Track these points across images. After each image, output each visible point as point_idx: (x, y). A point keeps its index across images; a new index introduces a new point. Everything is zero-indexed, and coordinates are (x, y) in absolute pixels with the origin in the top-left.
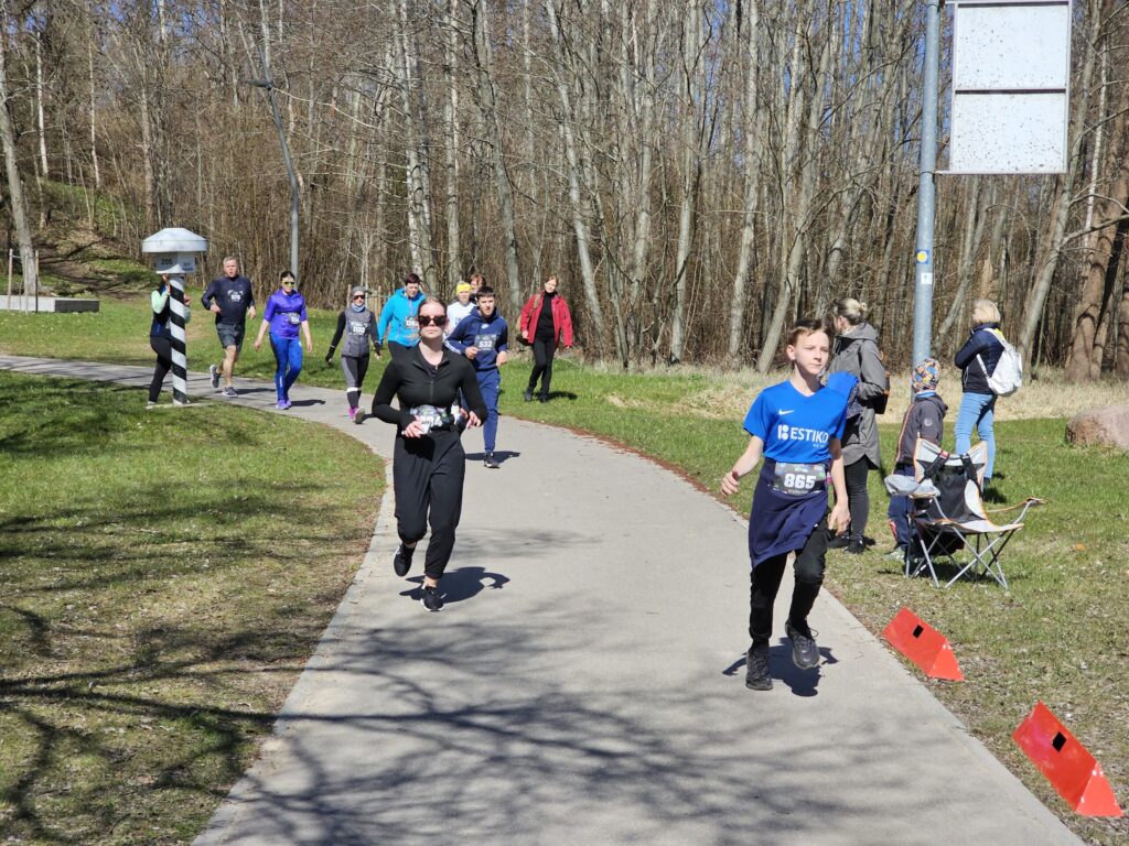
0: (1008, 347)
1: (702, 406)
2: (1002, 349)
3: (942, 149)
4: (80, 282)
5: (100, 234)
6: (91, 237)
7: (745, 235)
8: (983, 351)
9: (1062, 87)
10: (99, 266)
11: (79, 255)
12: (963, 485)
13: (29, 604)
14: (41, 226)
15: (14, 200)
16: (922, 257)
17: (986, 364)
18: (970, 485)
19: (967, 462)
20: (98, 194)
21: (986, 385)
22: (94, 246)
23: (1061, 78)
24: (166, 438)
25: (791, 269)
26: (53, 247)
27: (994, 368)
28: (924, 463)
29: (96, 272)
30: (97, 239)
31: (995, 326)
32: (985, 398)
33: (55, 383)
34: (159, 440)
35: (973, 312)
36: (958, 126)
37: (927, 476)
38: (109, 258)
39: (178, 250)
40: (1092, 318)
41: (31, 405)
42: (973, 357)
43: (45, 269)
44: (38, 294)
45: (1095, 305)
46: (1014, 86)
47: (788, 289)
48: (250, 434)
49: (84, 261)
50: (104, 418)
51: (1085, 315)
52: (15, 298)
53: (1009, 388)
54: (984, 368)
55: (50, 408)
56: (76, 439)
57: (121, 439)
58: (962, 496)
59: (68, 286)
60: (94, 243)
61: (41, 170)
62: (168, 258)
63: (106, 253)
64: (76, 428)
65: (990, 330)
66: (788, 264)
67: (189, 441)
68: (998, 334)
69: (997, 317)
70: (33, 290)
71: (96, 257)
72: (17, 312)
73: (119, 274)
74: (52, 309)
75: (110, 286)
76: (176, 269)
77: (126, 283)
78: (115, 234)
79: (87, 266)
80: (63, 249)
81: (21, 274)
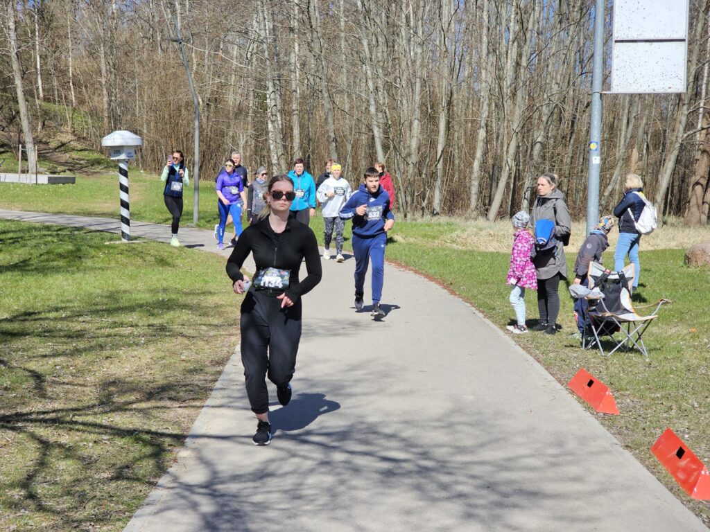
0: (648, 203)
1: (453, 241)
2: (644, 204)
3: (606, 79)
4: (63, 165)
5: (76, 135)
6: (70, 137)
7: (480, 134)
8: (632, 206)
9: (683, 37)
10: (75, 155)
11: (63, 148)
12: (619, 291)
13: (33, 366)
14: (39, 130)
15: (22, 114)
16: (593, 146)
17: (634, 214)
18: (624, 291)
19: (622, 276)
20: (74, 110)
21: (634, 227)
22: (72, 143)
23: (682, 32)
24: (117, 263)
25: (509, 156)
26: (47, 143)
27: (639, 216)
28: (594, 277)
29: (73, 159)
30: (74, 138)
31: (640, 190)
32: (634, 236)
33: (48, 228)
34: (113, 264)
35: (625, 181)
36: (616, 63)
37: (596, 285)
38: (81, 150)
39: (124, 144)
40: (702, 185)
41: (34, 242)
42: (625, 210)
43: (42, 157)
44: (37, 173)
45: (704, 177)
46: (652, 38)
47: (507, 168)
48: (169, 260)
49: (66, 152)
50: (79, 250)
51: (697, 183)
52: (23, 176)
53: (648, 229)
54: (632, 217)
55: (46, 244)
56: (61, 263)
57: (89, 263)
58: (618, 298)
59: (56, 168)
60: (72, 141)
61: (38, 95)
62: (117, 150)
63: (79, 147)
64: (61, 256)
65: (636, 193)
66: (507, 152)
67: (132, 264)
68: (642, 195)
69: (641, 185)
70: (35, 170)
71: (73, 150)
72: (24, 184)
73: (87, 160)
74: (46, 182)
75: (82, 168)
76: (123, 157)
77: (92, 165)
78: (85, 135)
79: (68, 155)
80: (53, 145)
81: (27, 160)
